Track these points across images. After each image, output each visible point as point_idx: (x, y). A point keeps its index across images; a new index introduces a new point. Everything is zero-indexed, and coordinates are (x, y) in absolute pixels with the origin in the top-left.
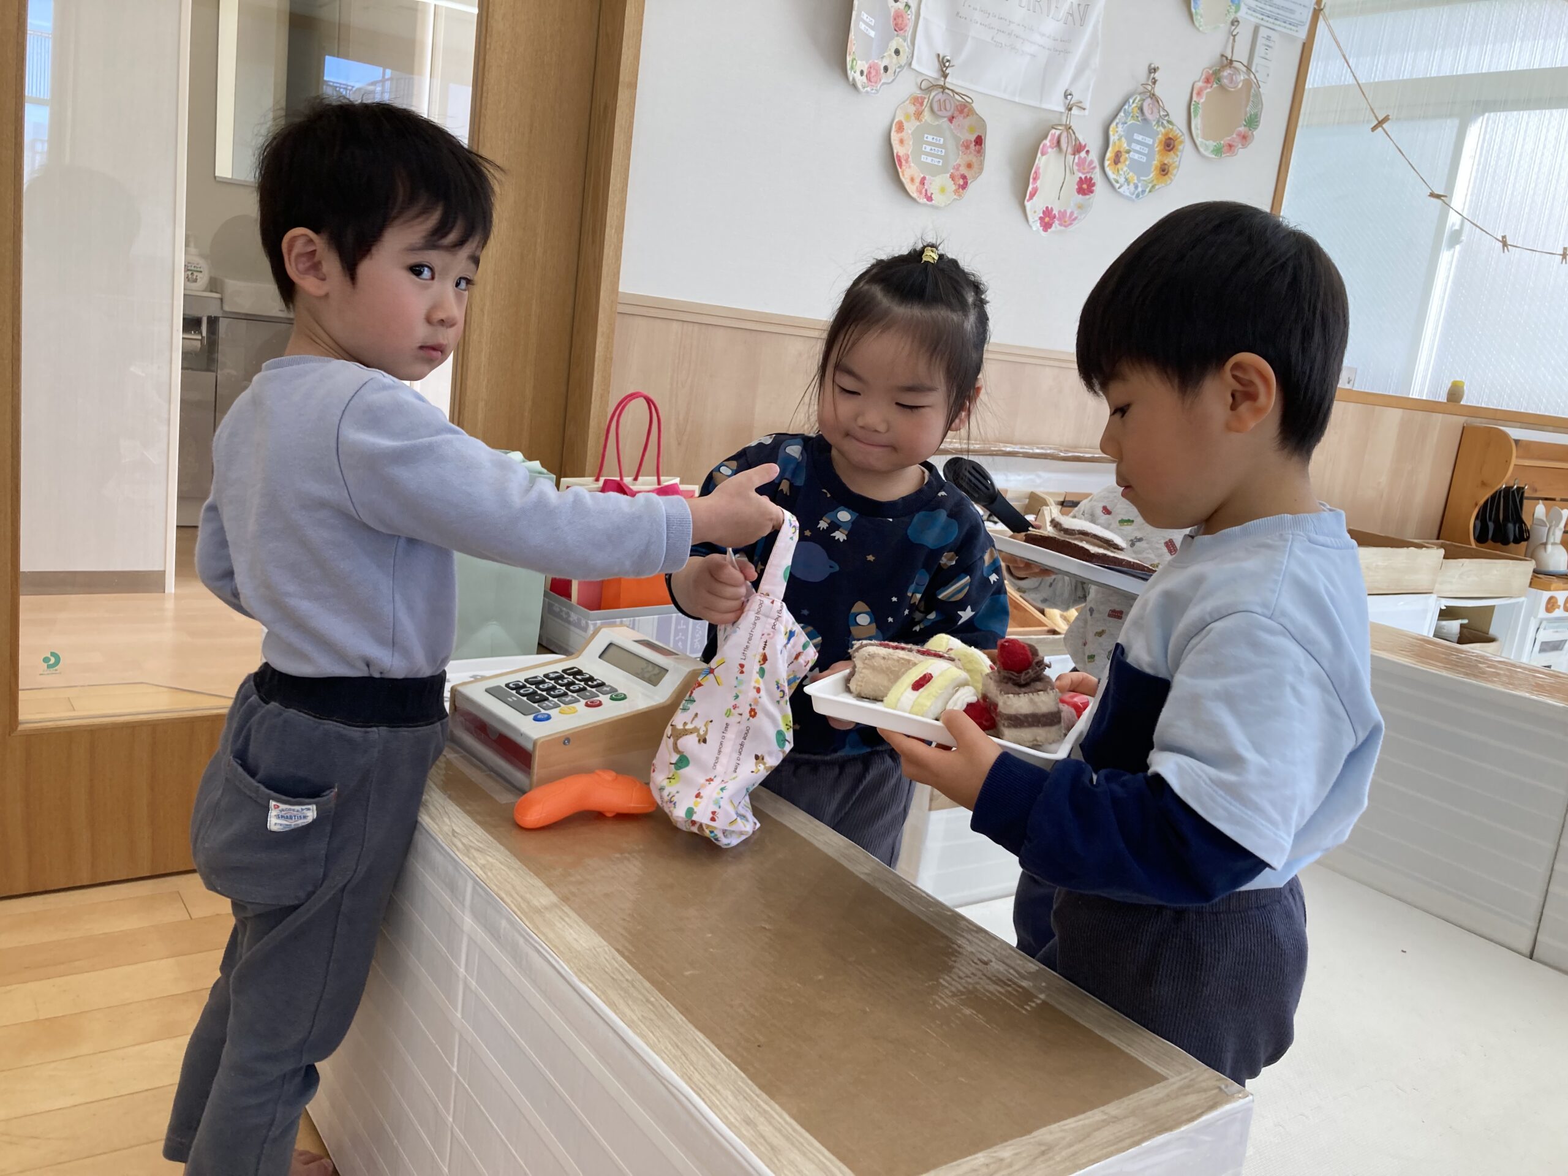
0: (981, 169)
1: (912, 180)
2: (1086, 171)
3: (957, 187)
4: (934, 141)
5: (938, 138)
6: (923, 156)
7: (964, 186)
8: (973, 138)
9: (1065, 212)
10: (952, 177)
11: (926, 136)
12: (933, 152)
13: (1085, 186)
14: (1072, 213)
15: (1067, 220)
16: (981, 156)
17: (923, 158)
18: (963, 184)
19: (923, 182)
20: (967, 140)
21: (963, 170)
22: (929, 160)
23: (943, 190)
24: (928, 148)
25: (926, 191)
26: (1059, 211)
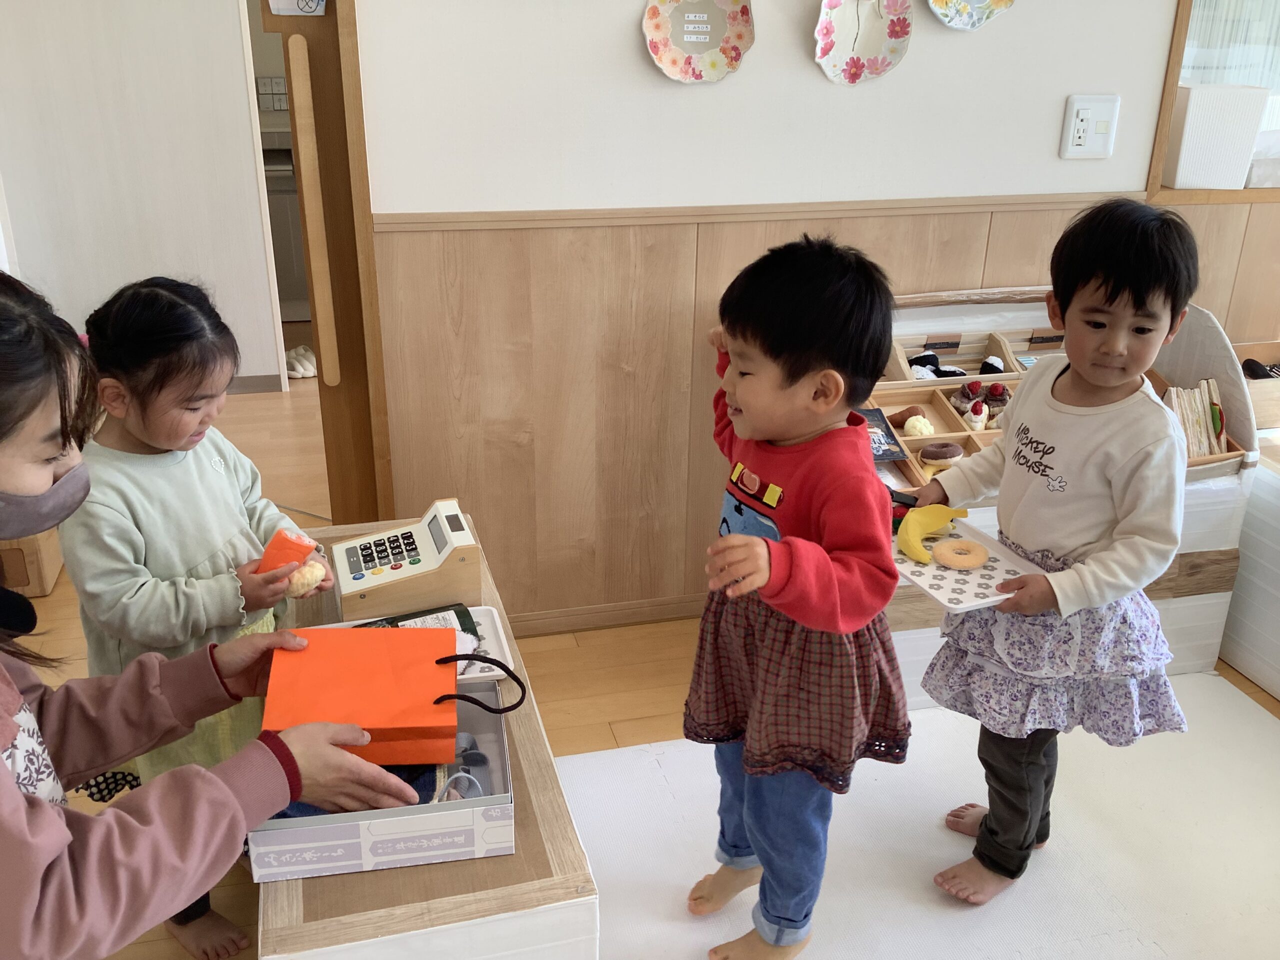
0: (752, 39)
1: (674, 62)
2: (898, 12)
3: (729, 59)
4: (697, 18)
5: (701, 16)
6: (685, 36)
7: (738, 57)
8: (739, 8)
9: (876, 59)
10: (724, 51)
11: (686, 15)
12: (697, 29)
13: (898, 28)
14: (884, 59)
15: (878, 67)
16: (750, 25)
17: (686, 38)
18: (735, 55)
19: (688, 61)
20: (733, 12)
21: (734, 42)
22: (694, 38)
23: (713, 65)
24: (691, 27)
25: (694, 69)
26: (868, 60)
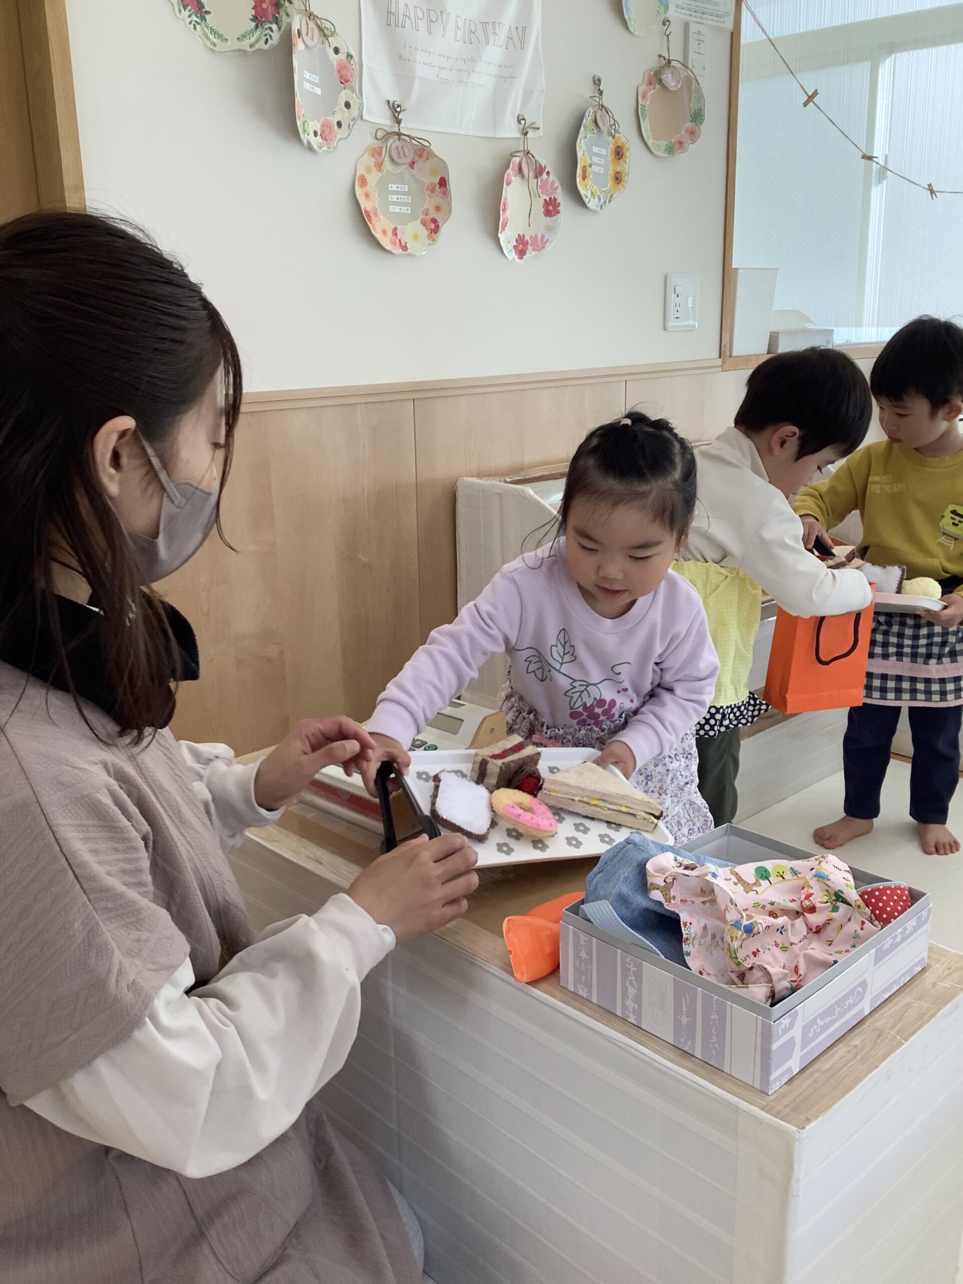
0: (450, 211)
1: (384, 232)
2: (549, 192)
3: (430, 231)
4: (399, 189)
5: (403, 186)
6: (390, 207)
7: (436, 230)
8: (437, 180)
9: (536, 236)
10: (424, 223)
11: (390, 185)
12: (399, 200)
13: (551, 208)
14: (543, 236)
15: (540, 244)
16: (447, 197)
17: (392, 208)
18: (434, 228)
19: (395, 232)
20: (431, 184)
21: (433, 214)
22: (397, 209)
23: (416, 237)
24: (395, 198)
25: (400, 241)
26: (531, 237)
